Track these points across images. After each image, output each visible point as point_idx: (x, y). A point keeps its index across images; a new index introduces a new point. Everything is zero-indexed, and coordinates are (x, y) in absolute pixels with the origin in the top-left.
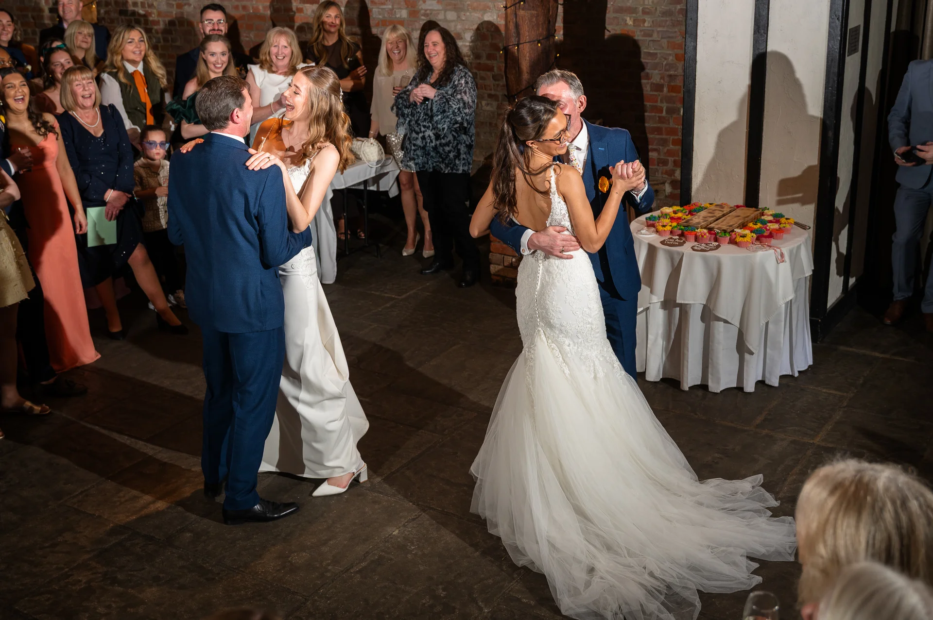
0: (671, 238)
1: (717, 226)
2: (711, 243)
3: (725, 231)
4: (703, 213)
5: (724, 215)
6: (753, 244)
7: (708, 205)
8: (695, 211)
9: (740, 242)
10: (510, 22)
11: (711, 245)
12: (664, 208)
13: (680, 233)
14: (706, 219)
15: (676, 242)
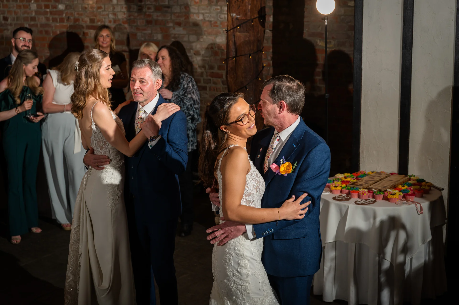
0: (341, 196)
1: (375, 187)
2: (370, 199)
3: (380, 191)
4: (366, 178)
5: (381, 180)
6: (400, 200)
7: (371, 173)
8: (360, 177)
9: (390, 198)
10: (230, 41)
11: (369, 200)
12: (338, 174)
13: (348, 192)
14: (368, 182)
15: (344, 198)
